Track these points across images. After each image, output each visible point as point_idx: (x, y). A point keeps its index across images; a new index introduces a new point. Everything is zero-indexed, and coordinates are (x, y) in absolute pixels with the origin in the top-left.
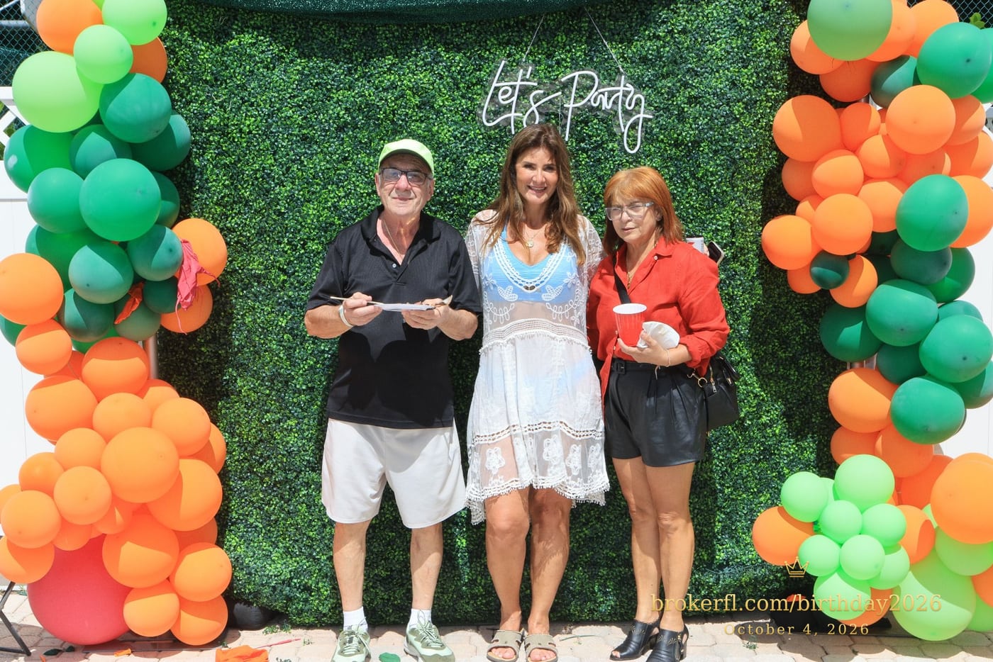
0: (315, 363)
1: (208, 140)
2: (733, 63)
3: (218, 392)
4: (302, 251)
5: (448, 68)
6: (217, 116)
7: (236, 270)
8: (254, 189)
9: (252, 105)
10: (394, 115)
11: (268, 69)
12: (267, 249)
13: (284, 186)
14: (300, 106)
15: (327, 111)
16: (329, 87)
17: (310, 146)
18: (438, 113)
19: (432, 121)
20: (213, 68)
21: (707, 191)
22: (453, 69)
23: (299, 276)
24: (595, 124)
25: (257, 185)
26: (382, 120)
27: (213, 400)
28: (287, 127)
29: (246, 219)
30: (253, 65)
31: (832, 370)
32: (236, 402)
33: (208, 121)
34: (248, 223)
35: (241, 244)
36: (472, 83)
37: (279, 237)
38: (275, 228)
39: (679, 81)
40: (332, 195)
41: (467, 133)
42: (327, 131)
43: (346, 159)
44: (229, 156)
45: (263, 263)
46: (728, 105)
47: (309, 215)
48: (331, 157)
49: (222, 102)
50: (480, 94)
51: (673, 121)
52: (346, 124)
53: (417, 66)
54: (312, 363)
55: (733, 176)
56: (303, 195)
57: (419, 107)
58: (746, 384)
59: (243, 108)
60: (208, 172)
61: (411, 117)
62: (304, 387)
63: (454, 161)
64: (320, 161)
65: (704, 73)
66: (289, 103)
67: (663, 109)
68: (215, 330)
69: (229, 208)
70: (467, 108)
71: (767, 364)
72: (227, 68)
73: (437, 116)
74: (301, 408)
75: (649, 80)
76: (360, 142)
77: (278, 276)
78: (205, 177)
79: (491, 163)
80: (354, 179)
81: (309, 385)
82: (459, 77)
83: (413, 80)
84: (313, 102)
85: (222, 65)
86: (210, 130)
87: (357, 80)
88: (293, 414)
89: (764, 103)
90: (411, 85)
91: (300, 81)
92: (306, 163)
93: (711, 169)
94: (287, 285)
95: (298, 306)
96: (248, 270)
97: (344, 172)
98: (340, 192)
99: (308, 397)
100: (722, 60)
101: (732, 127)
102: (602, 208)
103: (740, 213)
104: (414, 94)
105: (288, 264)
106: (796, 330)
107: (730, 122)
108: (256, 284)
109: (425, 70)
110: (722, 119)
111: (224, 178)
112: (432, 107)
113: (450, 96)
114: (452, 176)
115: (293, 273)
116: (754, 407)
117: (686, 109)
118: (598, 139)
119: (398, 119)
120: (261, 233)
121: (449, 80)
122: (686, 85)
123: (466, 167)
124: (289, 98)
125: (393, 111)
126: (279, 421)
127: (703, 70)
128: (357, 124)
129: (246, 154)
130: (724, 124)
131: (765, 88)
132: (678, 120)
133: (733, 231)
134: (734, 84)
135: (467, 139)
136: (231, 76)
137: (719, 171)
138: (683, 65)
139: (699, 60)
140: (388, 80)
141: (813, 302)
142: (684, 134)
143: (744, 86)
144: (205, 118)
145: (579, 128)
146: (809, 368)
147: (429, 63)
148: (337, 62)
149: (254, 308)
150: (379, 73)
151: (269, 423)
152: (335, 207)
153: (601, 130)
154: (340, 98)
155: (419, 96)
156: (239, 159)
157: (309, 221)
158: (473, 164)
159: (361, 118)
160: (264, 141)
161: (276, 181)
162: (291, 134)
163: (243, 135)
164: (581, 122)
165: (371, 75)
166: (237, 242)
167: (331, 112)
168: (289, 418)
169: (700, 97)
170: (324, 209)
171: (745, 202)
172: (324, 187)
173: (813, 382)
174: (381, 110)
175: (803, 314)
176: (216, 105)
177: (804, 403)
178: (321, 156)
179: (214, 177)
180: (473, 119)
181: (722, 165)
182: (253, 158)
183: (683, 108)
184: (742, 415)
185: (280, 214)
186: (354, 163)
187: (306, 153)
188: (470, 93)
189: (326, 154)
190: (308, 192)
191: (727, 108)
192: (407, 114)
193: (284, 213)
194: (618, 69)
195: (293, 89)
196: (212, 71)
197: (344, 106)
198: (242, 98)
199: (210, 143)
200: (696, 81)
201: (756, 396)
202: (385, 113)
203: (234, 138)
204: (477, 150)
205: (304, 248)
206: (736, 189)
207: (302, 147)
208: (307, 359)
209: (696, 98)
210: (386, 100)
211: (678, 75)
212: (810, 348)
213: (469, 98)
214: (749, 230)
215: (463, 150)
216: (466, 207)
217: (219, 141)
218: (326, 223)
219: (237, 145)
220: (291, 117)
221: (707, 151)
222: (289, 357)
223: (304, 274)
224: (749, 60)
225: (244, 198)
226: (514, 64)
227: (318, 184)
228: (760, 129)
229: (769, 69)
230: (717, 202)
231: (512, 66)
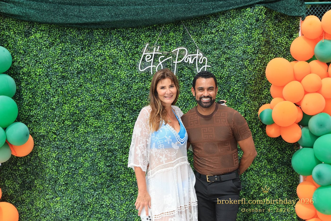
0: (68, 172)
1: (22, 78)
2: (244, 43)
3: (26, 186)
4: (63, 125)
5: (124, 47)
6: (26, 68)
7: (34, 133)
8: (42, 99)
9: (40, 63)
10: (101, 67)
11: (47, 48)
12: (47, 124)
13: (55, 97)
14: (61, 64)
15: (73, 65)
16: (74, 55)
17: (66, 80)
18: (120, 66)
19: (117, 69)
20: (24, 48)
21: (234, 97)
22: (126, 47)
23: (61, 135)
24: (187, 70)
25: (43, 97)
26: (96, 69)
27: (24, 190)
28: (56, 73)
29: (38, 111)
30: (41, 46)
31: (291, 173)
32: (34, 191)
33: (22, 70)
34: (39, 113)
35: (37, 122)
36: (134, 53)
37: (52, 119)
38: (51, 115)
39: (221, 52)
40: (75, 101)
41: (132, 74)
42: (73, 74)
43: (81, 86)
44: (31, 85)
45: (45, 130)
46: (242, 61)
47: (65, 109)
48: (75, 85)
49: (28, 62)
50: (138, 58)
51: (219, 68)
52: (81, 71)
53: (111, 46)
54: (67, 172)
55: (245, 91)
56: (63, 101)
57: (112, 64)
58: (254, 180)
59: (37, 65)
60: (23, 92)
61: (108, 68)
62: (63, 183)
63: (127, 86)
64: (70, 86)
65: (232, 48)
66: (56, 62)
67: (215, 63)
68: (25, 160)
69: (31, 107)
70: (132, 64)
71: (263, 171)
72: (30, 47)
73: (120, 67)
74: (62, 192)
75: (209, 51)
76: (87, 78)
77: (52, 136)
78: (21, 94)
79: (143, 87)
80: (84, 94)
81: (66, 182)
82: (129, 51)
83: (109, 52)
84: (67, 62)
85: (27, 46)
86: (23, 74)
87: (86, 52)
88: (58, 195)
89: (257, 60)
90: (108, 55)
91: (62, 53)
92: (64, 88)
93: (236, 88)
94: (56, 139)
95: (61, 148)
96: (39, 133)
97: (80, 91)
98: (79, 100)
99: (65, 188)
100: (239, 42)
101: (244, 71)
102: (190, 105)
103: (248, 106)
104: (110, 58)
105: (56, 131)
106: (275, 156)
107: (243, 68)
108: (42, 139)
109: (114, 48)
110: (240, 67)
111: (29, 94)
112: (118, 63)
113: (125, 59)
114: (127, 92)
115: (59, 134)
116: (257, 190)
117: (224, 63)
118: (188, 76)
119: (103, 69)
120: (45, 117)
121: (124, 52)
122: (224, 53)
123: (132, 89)
124: (57, 60)
125: (101, 65)
126: (53, 198)
127: (232, 47)
128: (86, 71)
129: (38, 84)
130: (240, 69)
131: (258, 54)
132: (221, 68)
133: (245, 114)
134: (244, 52)
135: (133, 77)
136: (32, 51)
137: (239, 89)
138: (223, 45)
139: (230, 42)
140: (99, 52)
141: (283, 145)
142: (224, 73)
143: (249, 53)
144: (21, 69)
145: (180, 72)
146: (282, 173)
147: (116, 45)
148: (77, 45)
149: (42, 150)
150: (95, 49)
151: (48, 199)
152: (77, 106)
153: (189, 72)
154: (78, 60)
155: (112, 59)
156: (35, 86)
157: (66, 112)
158: (135, 87)
159: (87, 68)
160: (46, 78)
161: (51, 95)
162: (58, 75)
163: (37, 76)
164: (180, 69)
165: (91, 50)
166: (35, 121)
167: (74, 66)
168: (57, 197)
169: (231, 58)
170: (72, 107)
171: (250, 102)
172: (72, 98)
173: (284, 178)
174: (95, 65)
175: (279, 150)
176: (25, 63)
177: (279, 188)
178: (70, 84)
179: (25, 94)
180: (135, 68)
181: (240, 87)
182: (41, 86)
183: (223, 63)
184: (252, 193)
185: (53, 109)
186: (85, 88)
187: (64, 83)
188: (133, 57)
189: (73, 84)
190: (65, 100)
191: (242, 62)
192: (107, 67)
193: (55, 109)
194: (196, 46)
195: (58, 56)
196: (23, 49)
197: (80, 64)
198: (36, 61)
199: (23, 79)
200: (229, 51)
201: (258, 185)
202: (97, 66)
203: (33, 77)
204: (136, 82)
205: (63, 123)
206: (246, 96)
207: (62, 81)
208: (65, 171)
209: (229, 58)
210: (98, 61)
211: (221, 49)
212: (282, 164)
213: (133, 60)
214: (253, 114)
215: (131, 81)
216: (132, 105)
217: (27, 79)
218: (73, 113)
219: (34, 80)
220: (58, 68)
221: (234, 80)
222: (57, 171)
223: (64, 135)
224: (251, 42)
225: (38, 103)
226: (152, 45)
227: (70, 97)
228: (256, 71)
229: (259, 46)
230: (239, 102)
231: (151, 46)
